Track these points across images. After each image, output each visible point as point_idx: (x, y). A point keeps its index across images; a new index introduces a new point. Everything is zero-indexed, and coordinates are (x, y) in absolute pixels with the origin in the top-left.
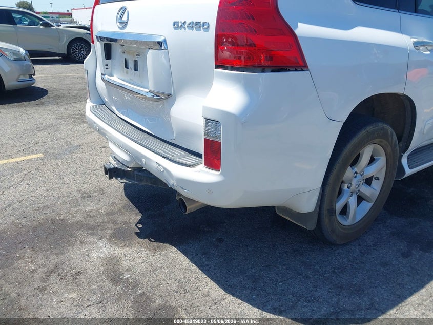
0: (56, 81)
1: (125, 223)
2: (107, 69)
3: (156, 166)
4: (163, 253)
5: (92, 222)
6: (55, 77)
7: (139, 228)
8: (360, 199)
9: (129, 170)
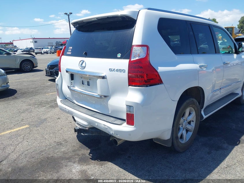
0: (18, 84)
1: (83, 154)
2: (72, 84)
3: (104, 126)
4: (106, 166)
5: (67, 156)
6: (17, 82)
7: (91, 156)
8: (187, 131)
9: (87, 129)
